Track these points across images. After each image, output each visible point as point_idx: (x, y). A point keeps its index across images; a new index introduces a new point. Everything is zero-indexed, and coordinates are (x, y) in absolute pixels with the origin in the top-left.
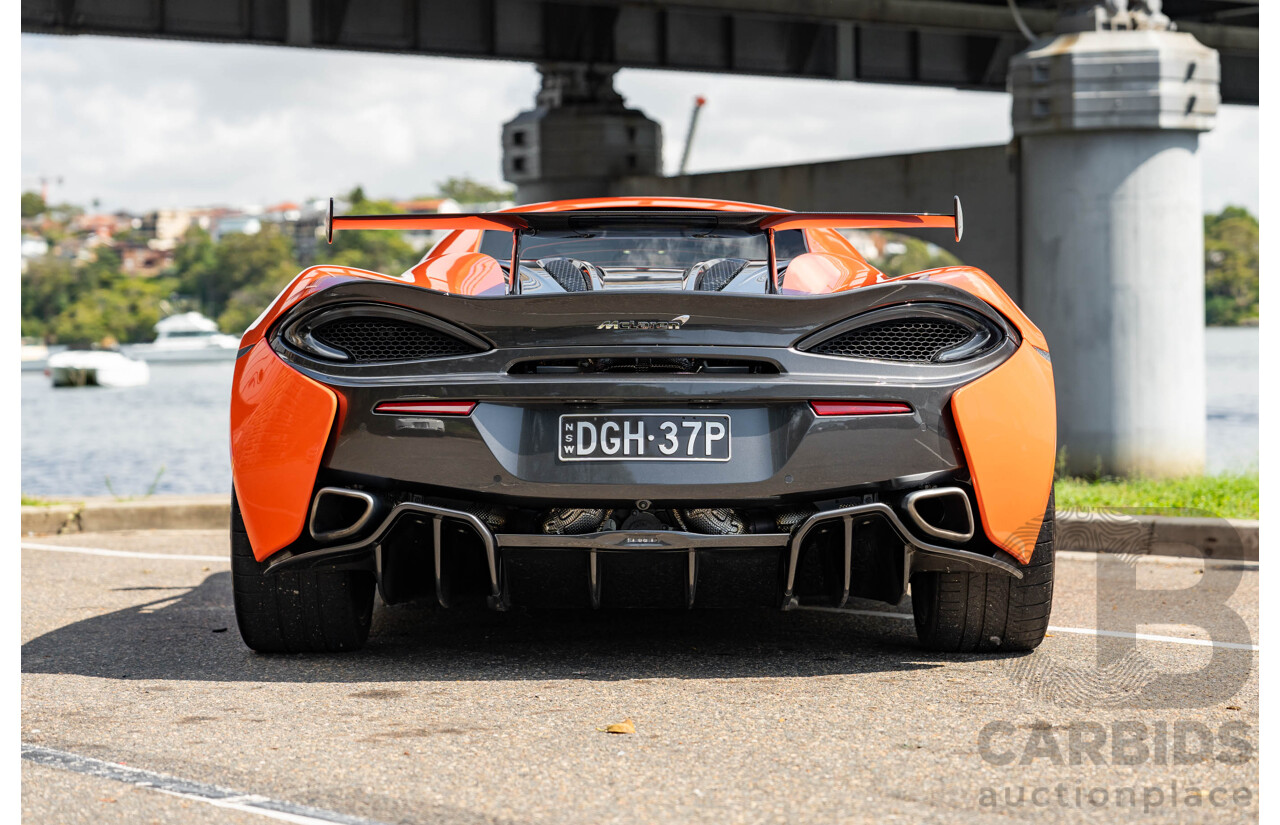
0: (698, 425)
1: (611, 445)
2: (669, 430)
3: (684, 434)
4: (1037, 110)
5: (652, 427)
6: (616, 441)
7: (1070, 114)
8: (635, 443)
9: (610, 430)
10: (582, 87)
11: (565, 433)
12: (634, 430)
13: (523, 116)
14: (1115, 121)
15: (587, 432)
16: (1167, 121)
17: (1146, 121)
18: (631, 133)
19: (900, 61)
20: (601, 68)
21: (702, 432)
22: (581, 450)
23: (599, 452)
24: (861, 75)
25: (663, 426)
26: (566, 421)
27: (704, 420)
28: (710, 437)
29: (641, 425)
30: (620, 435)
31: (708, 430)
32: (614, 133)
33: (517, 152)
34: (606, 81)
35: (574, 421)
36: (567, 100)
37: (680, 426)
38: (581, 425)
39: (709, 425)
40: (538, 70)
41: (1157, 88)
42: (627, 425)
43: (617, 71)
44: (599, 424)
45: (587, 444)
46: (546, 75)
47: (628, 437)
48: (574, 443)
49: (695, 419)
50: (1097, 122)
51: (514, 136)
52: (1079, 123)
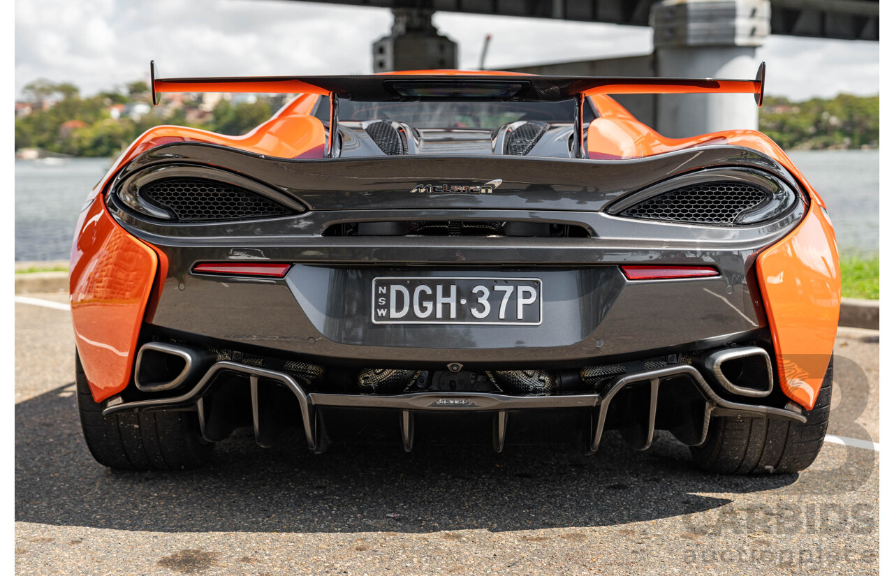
0: (509, 289)
1: (423, 309)
2: (481, 293)
3: (496, 298)
4: (667, 34)
5: (465, 292)
6: (429, 305)
7: (685, 36)
8: (446, 307)
9: (423, 293)
10: (417, 22)
11: (378, 296)
12: (446, 293)
13: (384, 39)
14: (711, 41)
15: (400, 295)
16: (740, 41)
17: (728, 41)
18: (442, 48)
19: (587, 10)
20: (426, 12)
21: (514, 296)
22: (393, 314)
23: (411, 316)
24: (567, 17)
25: (475, 290)
26: (379, 284)
27: (516, 284)
28: (521, 301)
29: (453, 289)
30: (433, 298)
31: (520, 294)
32: (433, 49)
33: (380, 57)
34: (428, 19)
35: (387, 284)
36: (409, 29)
37: (492, 289)
38: (394, 288)
39: (521, 289)
40: (393, 13)
41: (734, 21)
42: (440, 288)
43: (433, 12)
44: (411, 287)
45: (399, 307)
46: (396, 15)
47: (441, 300)
48: (387, 307)
49: (506, 283)
50: (701, 41)
51: (378, 49)
52: (692, 41)
